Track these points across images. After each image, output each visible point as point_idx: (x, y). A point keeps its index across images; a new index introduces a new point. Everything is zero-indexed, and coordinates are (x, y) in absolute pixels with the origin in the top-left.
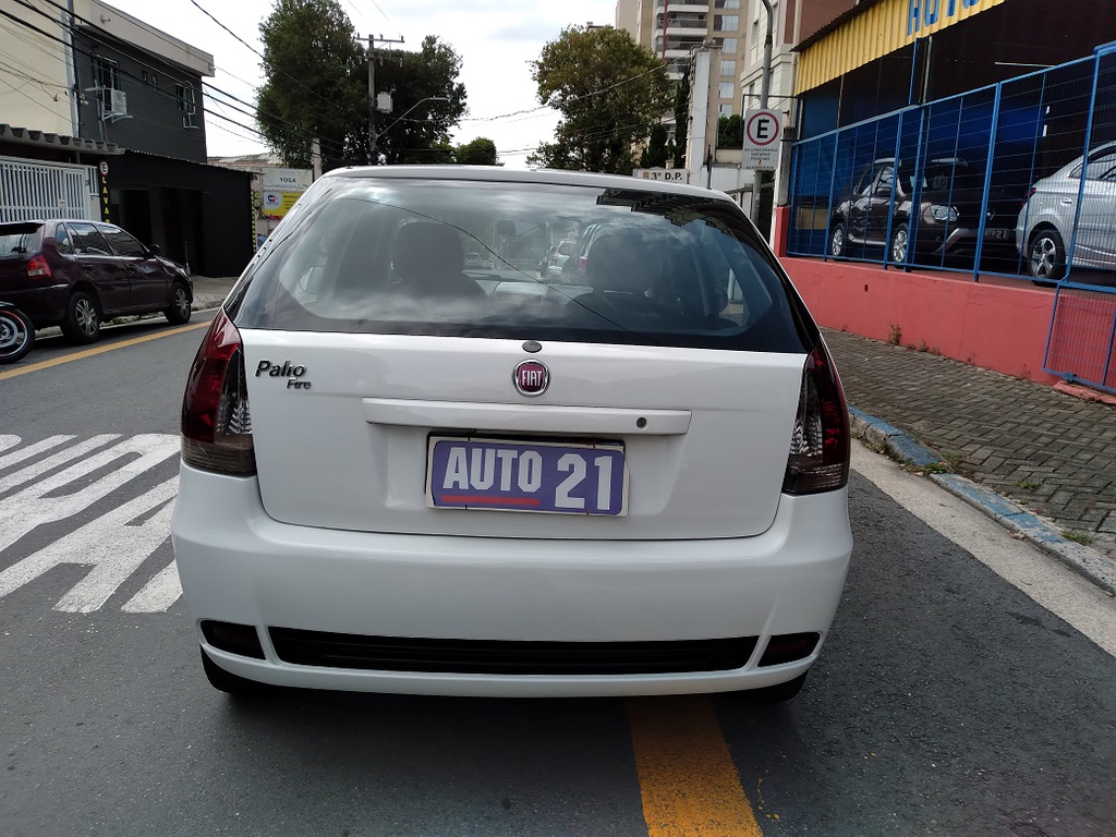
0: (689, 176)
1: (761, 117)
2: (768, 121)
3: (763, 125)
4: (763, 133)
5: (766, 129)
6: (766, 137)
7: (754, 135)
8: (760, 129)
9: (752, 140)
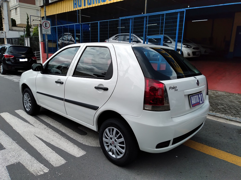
0: (5, 33)
1: (46, 22)
2: (47, 23)
3: (46, 24)
4: (46, 26)
5: (47, 25)
6: (47, 27)
7: (44, 26)
8: (45, 25)
9: (44, 27)
